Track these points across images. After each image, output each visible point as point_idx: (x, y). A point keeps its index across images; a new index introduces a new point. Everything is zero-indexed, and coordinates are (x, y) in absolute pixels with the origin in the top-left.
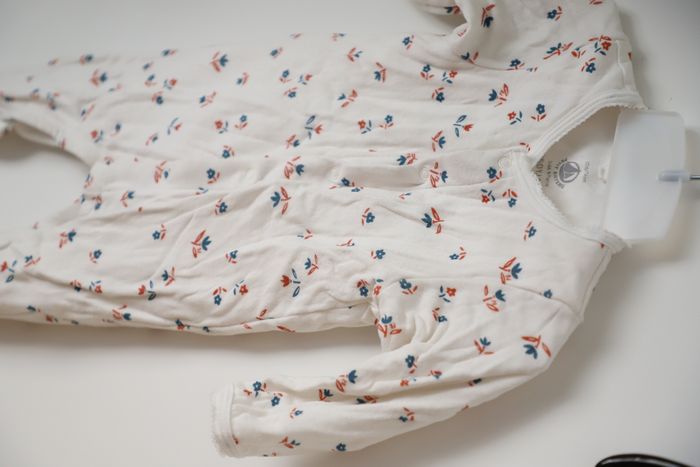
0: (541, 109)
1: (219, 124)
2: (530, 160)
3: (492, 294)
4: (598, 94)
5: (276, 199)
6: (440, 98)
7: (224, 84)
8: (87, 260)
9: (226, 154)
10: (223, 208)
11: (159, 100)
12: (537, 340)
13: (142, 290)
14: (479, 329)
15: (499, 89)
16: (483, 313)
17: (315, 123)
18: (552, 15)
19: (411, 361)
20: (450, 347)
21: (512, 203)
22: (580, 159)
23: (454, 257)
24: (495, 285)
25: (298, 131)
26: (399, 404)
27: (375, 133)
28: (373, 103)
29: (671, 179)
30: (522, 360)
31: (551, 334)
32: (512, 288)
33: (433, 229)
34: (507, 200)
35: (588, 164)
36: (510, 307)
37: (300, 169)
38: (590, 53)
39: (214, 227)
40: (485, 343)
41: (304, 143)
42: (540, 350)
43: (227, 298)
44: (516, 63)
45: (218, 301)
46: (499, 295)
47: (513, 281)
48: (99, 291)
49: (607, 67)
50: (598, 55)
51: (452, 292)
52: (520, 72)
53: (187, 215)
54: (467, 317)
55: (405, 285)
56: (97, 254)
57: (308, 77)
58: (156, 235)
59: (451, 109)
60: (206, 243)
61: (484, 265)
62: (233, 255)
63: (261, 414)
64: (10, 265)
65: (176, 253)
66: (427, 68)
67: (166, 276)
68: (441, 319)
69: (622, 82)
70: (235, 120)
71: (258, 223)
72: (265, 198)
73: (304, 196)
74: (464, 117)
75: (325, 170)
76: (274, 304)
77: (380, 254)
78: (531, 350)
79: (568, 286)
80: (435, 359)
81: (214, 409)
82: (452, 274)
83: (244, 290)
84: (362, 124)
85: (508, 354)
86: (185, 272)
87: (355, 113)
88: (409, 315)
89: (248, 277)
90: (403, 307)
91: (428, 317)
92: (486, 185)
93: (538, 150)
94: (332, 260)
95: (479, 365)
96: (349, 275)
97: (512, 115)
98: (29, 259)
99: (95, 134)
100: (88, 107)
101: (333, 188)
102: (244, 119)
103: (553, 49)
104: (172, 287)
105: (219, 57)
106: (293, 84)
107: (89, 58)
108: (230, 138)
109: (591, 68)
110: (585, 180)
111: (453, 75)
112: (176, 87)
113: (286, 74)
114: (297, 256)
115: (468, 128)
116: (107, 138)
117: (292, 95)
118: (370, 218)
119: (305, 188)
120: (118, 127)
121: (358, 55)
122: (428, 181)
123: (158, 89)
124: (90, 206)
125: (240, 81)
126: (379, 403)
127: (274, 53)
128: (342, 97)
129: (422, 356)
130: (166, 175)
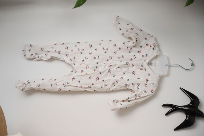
0: (147, 55)
1: (94, 58)
2: (147, 63)
4: (155, 53)
5: (109, 71)
6: (130, 52)
7: (92, 50)
8: (78, 82)
9: (97, 63)
10: (100, 73)
11: (82, 53)
12: (152, 90)
13: (89, 87)
14: (144, 89)
15: (139, 51)
16: (144, 87)
17: (111, 57)
18: (145, 39)
19: (136, 95)
20: (141, 93)
21: (145, 70)
22: (153, 62)
23: (138, 79)
24: (145, 83)
25: (108, 59)
26: (135, 101)
27: (121, 58)
28: (120, 53)
29: (166, 65)
30: (151, 93)
31: (154, 89)
32: (148, 83)
33: (134, 74)
34: (144, 70)
36: (148, 86)
37: (111, 66)
38: (153, 47)
39: (99, 76)
40: (145, 91)
41: (109, 60)
42: (153, 92)
43: (103, 87)
44: (141, 47)
45: (102, 87)
46: (146, 84)
47: (148, 82)
48: (81, 87)
50: (154, 47)
51: (139, 84)
52: (142, 48)
53: (94, 74)
54: (142, 88)
55: (133, 84)
56: (80, 81)
57: (108, 49)
58: (89, 78)
59: (132, 54)
60: (98, 79)
61: (142, 80)
62: (104, 80)
64: (65, 84)
65: (93, 80)
66: (127, 48)
67: (93, 84)
68: (138, 88)
69: (158, 51)
70: (97, 57)
71: (106, 75)
72: (107, 71)
73: (113, 70)
74: (135, 55)
75: (115, 65)
76: (111, 87)
77: (128, 80)
78: (152, 92)
79: (156, 83)
80: (139, 94)
82: (139, 81)
83: (106, 86)
84: (119, 57)
85: (149, 93)
86: (96, 83)
87: (117, 55)
88: (134, 88)
89: (107, 84)
91: (137, 88)
92: (141, 68)
93: (147, 61)
94: (121, 81)
95: (145, 95)
96: (124, 83)
97: (142, 56)
98: (68, 83)
99: (71, 59)
100: (67, 54)
101: (117, 68)
102: (98, 57)
103: (147, 45)
104: (94, 86)
105: (90, 45)
106: (105, 50)
107: (63, 44)
108: (97, 60)
109: (153, 49)
110: (154, 65)
111: (132, 48)
112: (84, 51)
113: (103, 48)
114: (115, 80)
115: (136, 57)
116: (73, 60)
117: (106, 52)
118: (124, 73)
119: (113, 69)
120: (75, 58)
121: (115, 45)
122: (131, 66)
123: (81, 51)
124: (74, 72)
125: (96, 50)
126: (132, 101)
127: (100, 44)
128: (114, 53)
129: (137, 94)
130: (88, 67)
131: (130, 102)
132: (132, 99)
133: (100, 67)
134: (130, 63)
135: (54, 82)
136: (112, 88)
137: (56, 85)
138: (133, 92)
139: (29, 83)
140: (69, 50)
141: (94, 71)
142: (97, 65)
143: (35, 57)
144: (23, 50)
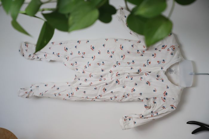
0: (164, 60)
1: (98, 64)
2: (164, 71)
3: (163, 98)
4: (174, 59)
5: (117, 82)
6: (142, 55)
7: (95, 53)
8: (83, 93)
9: (102, 71)
10: (107, 84)
11: (83, 57)
12: (173, 106)
13: (96, 98)
14: (162, 105)
15: (154, 54)
16: (162, 102)
17: (118, 63)
19: (152, 112)
20: (158, 109)
21: (163, 81)
22: (173, 69)
23: (154, 91)
24: (163, 97)
25: (116, 65)
26: (152, 118)
27: (131, 64)
28: (129, 57)
29: (191, 74)
30: (172, 110)
31: (175, 105)
32: (166, 97)
33: (148, 85)
34: (161, 80)
35: (175, 70)
36: (167, 100)
37: (119, 75)
38: (171, 51)
39: (106, 87)
40: (164, 107)
42: (174, 107)
43: (113, 99)
44: (156, 49)
45: (112, 99)
47: (166, 96)
48: (88, 98)
49: (175, 53)
50: (173, 51)
51: (156, 98)
52: (157, 51)
53: (100, 85)
54: (160, 103)
55: (147, 99)
56: (85, 92)
57: (114, 52)
58: (95, 89)
59: (145, 58)
60: (105, 90)
61: (160, 93)
62: (112, 92)
63: (129, 124)
64: (68, 95)
65: (100, 92)
66: (138, 51)
67: (100, 96)
68: (155, 103)
69: (178, 56)
70: (101, 63)
71: (114, 85)
72: (115, 82)
73: (122, 81)
74: (148, 60)
75: (124, 74)
76: (122, 99)
77: (141, 94)
78: (172, 108)
79: (177, 98)
80: (156, 111)
81: (121, 126)
82: (155, 94)
83: (116, 97)
84: (128, 63)
85: (168, 109)
86: (104, 95)
87: (126, 61)
88: (149, 103)
89: (116, 95)
90: (148, 103)
91: (153, 103)
93: (165, 69)
94: (132, 95)
95: (164, 111)
96: (136, 97)
97: (158, 62)
98: (72, 94)
99: (72, 64)
100: (67, 57)
101: (127, 78)
102: (103, 62)
103: (163, 46)
104: (102, 97)
105: (92, 47)
106: (111, 54)
107: (61, 43)
108: (102, 67)
109: (172, 54)
110: (175, 73)
111: (144, 51)
112: (85, 54)
113: (108, 51)
114: (125, 93)
115: (150, 63)
116: (75, 65)
117: (111, 57)
118: (136, 84)
119: (122, 79)
120: (76, 62)
121: (122, 47)
122: (145, 74)
123: (82, 55)
124: (77, 80)
125: (99, 53)
126: (148, 119)
127: (104, 45)
128: (122, 57)
129: (154, 111)
130: (92, 76)
131: (146, 119)
132: (147, 116)
133: (106, 75)
134: (144, 69)
135: (57, 92)
136: (124, 99)
137: (60, 95)
138: (148, 108)
139: (31, 90)
140: (69, 51)
141: (100, 80)
142: (102, 73)
143: (34, 58)
144: (19, 51)
